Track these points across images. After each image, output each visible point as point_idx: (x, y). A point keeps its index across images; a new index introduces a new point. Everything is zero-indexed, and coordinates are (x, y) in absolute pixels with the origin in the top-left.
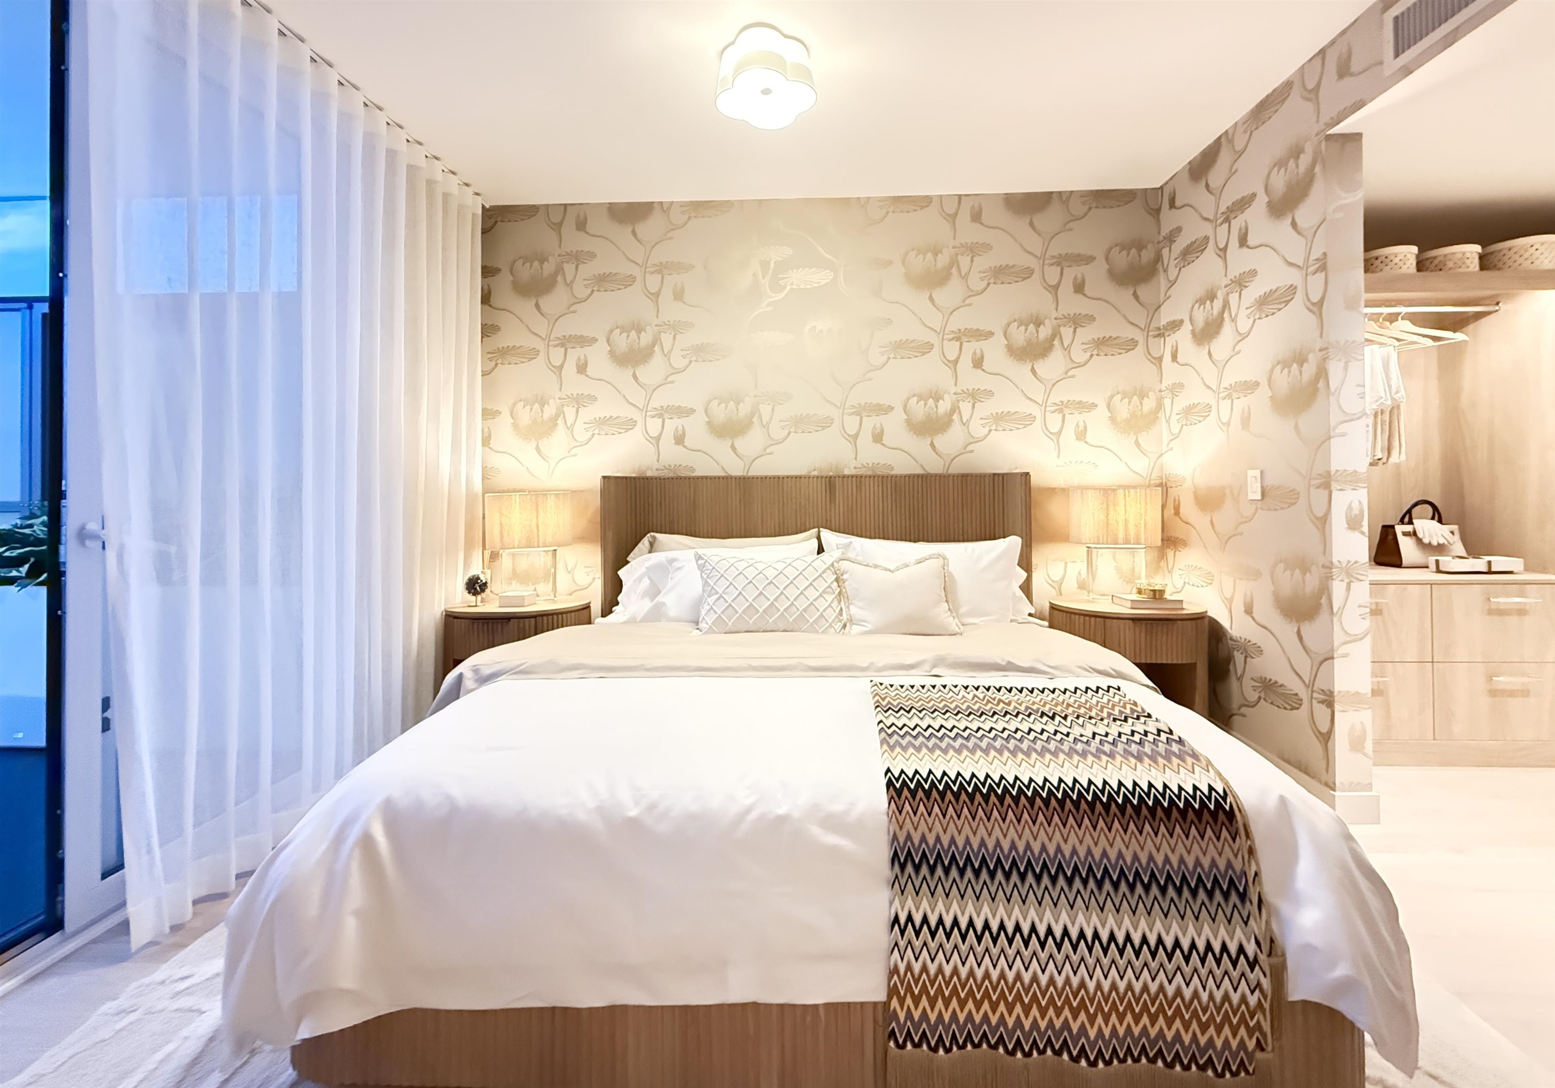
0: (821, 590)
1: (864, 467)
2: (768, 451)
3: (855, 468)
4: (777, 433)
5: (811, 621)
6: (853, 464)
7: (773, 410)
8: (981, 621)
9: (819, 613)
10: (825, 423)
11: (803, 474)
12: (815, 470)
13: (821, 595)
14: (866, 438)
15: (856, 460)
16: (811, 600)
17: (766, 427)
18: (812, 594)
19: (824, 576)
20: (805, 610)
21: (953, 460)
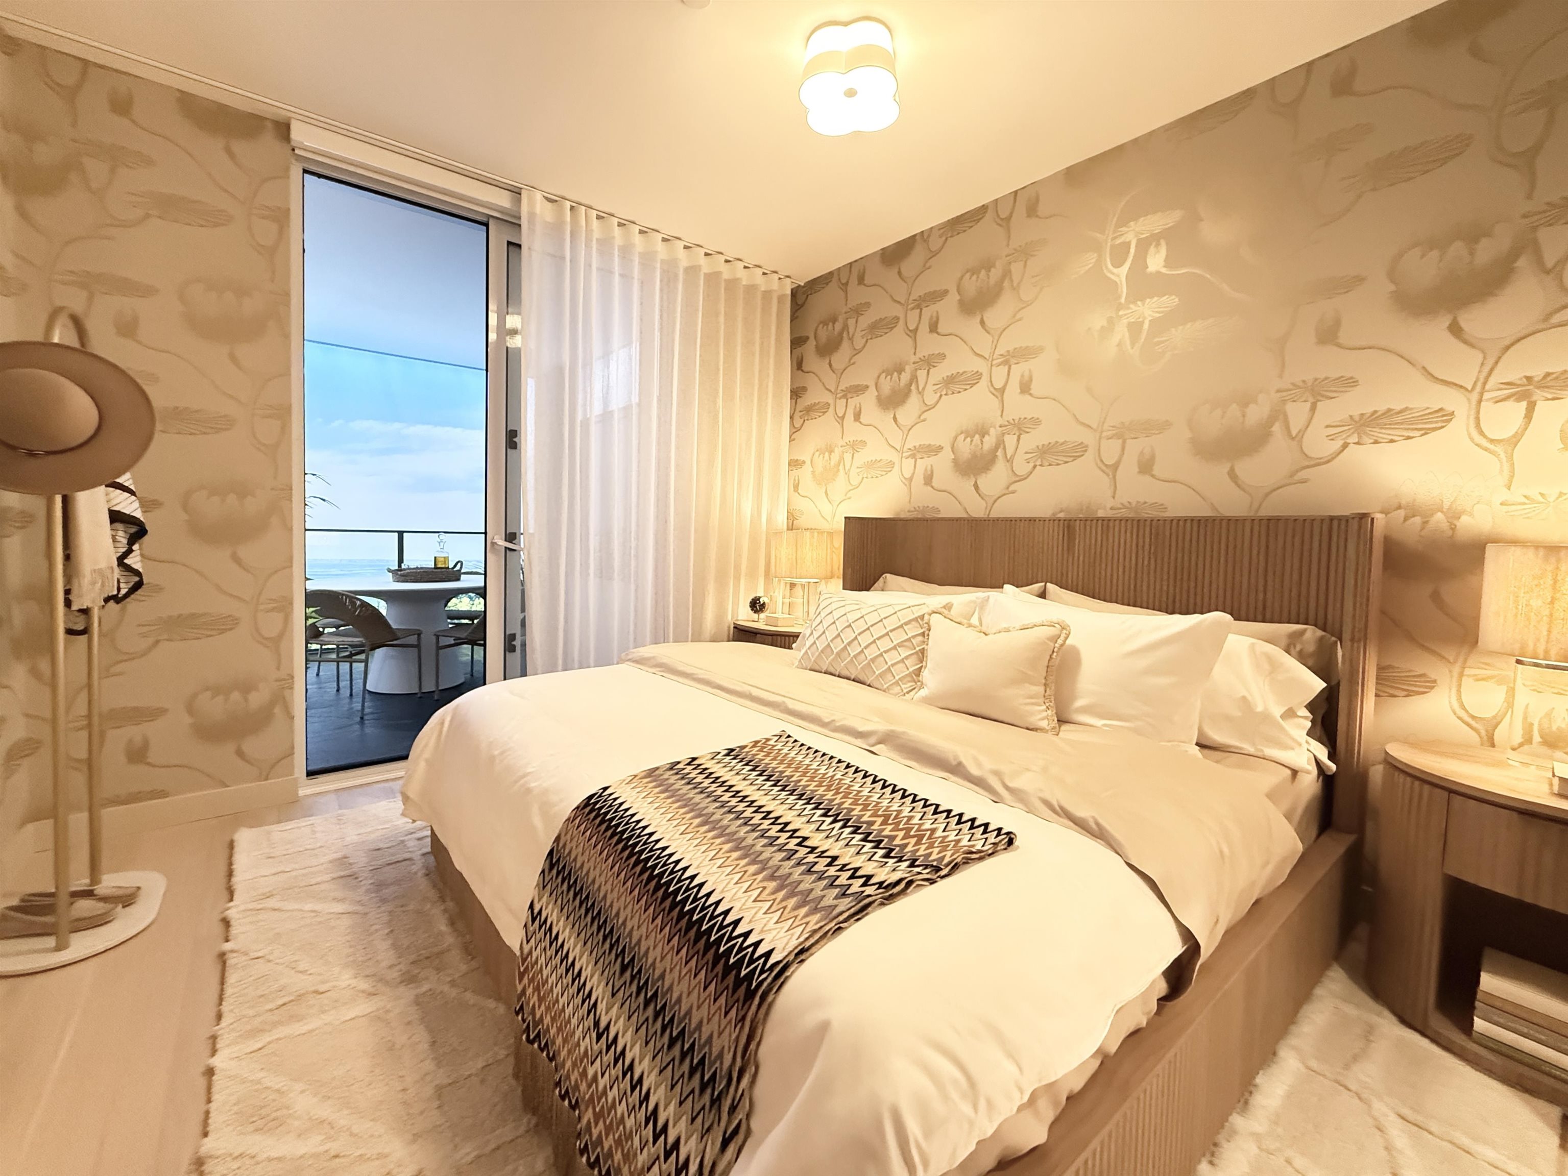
0: (895, 643)
1: (1125, 507)
2: (1011, 489)
3: (1111, 509)
4: (1021, 467)
5: (877, 673)
6: (1110, 503)
7: (1018, 440)
8: (1105, 725)
9: (886, 667)
10: (1077, 451)
11: (1048, 516)
12: (1061, 512)
13: (895, 648)
14: (1129, 467)
15: (1114, 497)
16: (882, 650)
17: (1009, 461)
18: (885, 644)
19: (905, 627)
20: (873, 660)
21: (1267, 495)
